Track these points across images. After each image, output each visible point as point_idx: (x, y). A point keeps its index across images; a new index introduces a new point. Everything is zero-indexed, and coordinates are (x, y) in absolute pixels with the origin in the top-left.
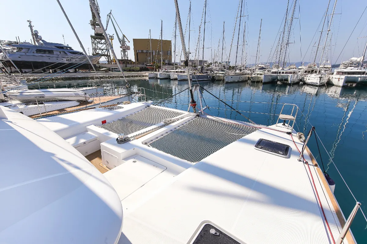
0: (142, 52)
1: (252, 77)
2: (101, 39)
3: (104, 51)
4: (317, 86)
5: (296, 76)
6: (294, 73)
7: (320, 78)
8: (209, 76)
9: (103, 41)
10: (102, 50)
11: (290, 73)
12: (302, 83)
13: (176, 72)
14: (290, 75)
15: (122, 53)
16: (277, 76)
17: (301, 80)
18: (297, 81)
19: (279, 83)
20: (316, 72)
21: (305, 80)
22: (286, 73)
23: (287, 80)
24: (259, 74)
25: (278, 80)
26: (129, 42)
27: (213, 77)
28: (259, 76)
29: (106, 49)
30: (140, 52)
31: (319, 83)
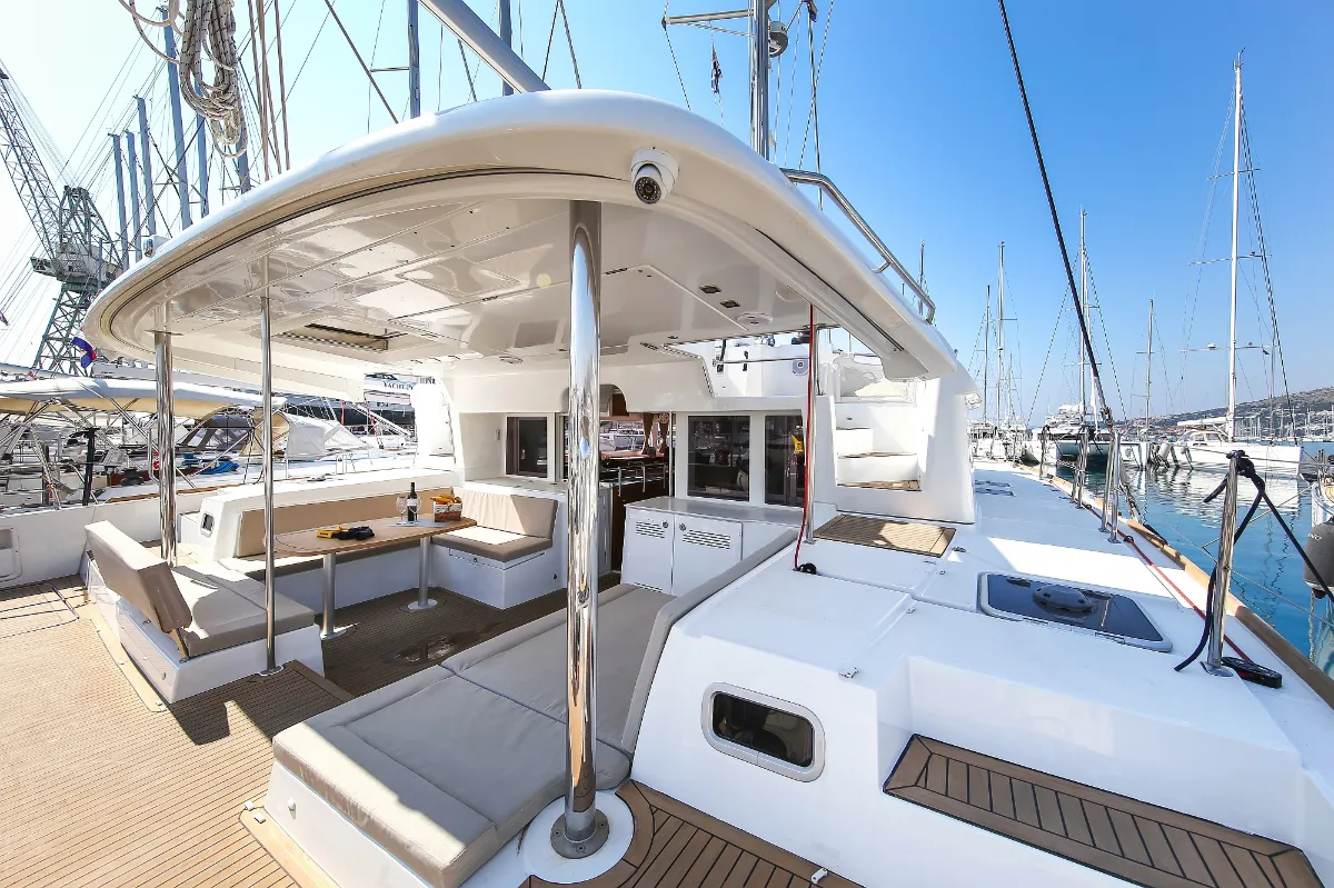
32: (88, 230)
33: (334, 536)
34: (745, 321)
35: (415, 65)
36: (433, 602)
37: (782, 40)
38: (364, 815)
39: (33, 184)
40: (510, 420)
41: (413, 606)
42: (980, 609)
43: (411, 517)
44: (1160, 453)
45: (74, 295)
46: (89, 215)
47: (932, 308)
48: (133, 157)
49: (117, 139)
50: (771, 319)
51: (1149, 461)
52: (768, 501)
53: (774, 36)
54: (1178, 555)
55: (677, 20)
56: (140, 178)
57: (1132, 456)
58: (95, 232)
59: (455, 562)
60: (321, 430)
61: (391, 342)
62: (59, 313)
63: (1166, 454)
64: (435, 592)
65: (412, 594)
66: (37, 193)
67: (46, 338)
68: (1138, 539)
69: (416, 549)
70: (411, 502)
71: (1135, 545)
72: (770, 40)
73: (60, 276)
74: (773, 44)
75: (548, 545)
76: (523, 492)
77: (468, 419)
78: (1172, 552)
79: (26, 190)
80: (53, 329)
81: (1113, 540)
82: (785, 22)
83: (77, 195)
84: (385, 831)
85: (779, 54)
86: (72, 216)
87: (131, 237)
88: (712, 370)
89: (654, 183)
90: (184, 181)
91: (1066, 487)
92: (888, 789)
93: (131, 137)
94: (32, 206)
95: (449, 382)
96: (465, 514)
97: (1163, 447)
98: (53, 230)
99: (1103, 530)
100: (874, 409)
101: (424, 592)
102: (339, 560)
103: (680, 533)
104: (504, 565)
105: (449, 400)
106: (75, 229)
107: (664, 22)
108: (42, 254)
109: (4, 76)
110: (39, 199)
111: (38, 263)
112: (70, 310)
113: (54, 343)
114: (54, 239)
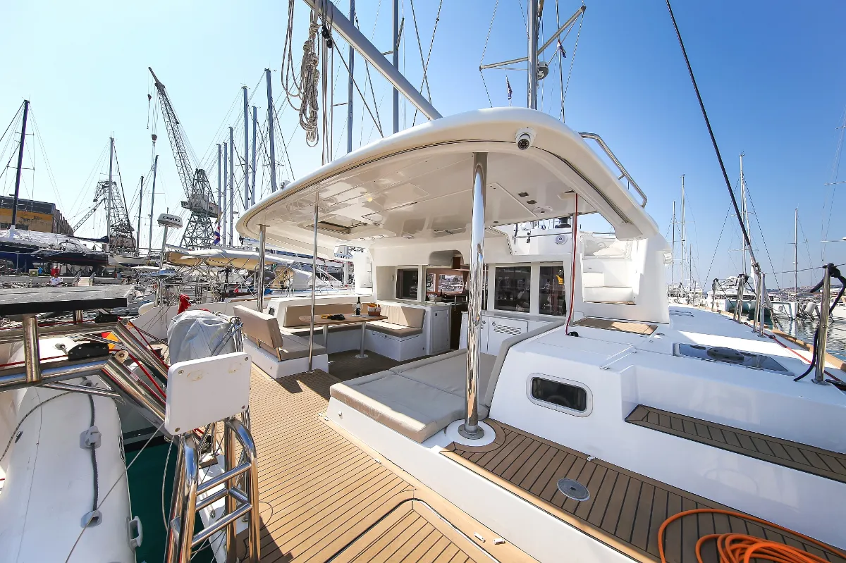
32: (203, 188)
33: (329, 318)
34: (538, 212)
35: (351, 102)
36: (366, 356)
37: (545, 70)
38: (378, 413)
39: (184, 168)
40: (399, 270)
41: (358, 356)
42: (674, 354)
43: (358, 313)
44: (806, 310)
45: (196, 217)
46: (203, 181)
47: (645, 199)
48: (226, 154)
49: (220, 146)
50: (551, 210)
51: (798, 315)
52: (540, 313)
53: (541, 69)
54: (805, 344)
55: (487, 66)
56: (228, 163)
57: (784, 311)
58: (206, 189)
59: (376, 338)
60: (307, 276)
61: (352, 230)
62: (190, 226)
63: (812, 310)
64: (366, 352)
65: (357, 352)
66: (185, 173)
67: (184, 237)
68: (777, 337)
69: (360, 330)
70: (358, 306)
71: (776, 340)
72: (540, 71)
73: (190, 209)
74: (541, 73)
75: (420, 332)
76: (406, 306)
77: (380, 269)
78: (802, 343)
79: (182, 172)
80: (187, 233)
81: (762, 336)
82: (547, 62)
83: (200, 172)
84: (389, 419)
85: (543, 77)
86: (198, 182)
87: (222, 190)
88: (512, 242)
89: (527, 141)
90: (247, 163)
91: (731, 316)
92: (626, 420)
93: (226, 144)
94: (183, 179)
95: (372, 251)
96: (382, 314)
97: (810, 305)
98: (190, 189)
99: (754, 331)
100: (605, 263)
101: (362, 352)
102: (330, 331)
103: (492, 327)
104: (400, 339)
105: (371, 260)
106: (198, 188)
107: (481, 69)
108: (186, 200)
109: (177, 123)
110: (186, 175)
111: (183, 204)
112: (194, 224)
113: (188, 240)
114: (190, 192)
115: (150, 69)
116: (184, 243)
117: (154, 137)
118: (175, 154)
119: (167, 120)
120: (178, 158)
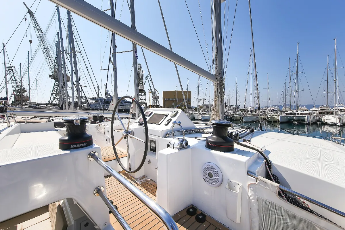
0: (169, 99)
1: (268, 118)
2: (142, 92)
3: (143, 100)
4: (338, 126)
5: (312, 117)
6: (309, 114)
7: (340, 119)
8: (228, 117)
9: (143, 94)
10: (142, 99)
11: (306, 114)
12: (320, 123)
13: (199, 114)
14: (306, 116)
15: (153, 101)
16: (293, 117)
17: (318, 121)
18: (314, 121)
19: (295, 122)
20: (332, 113)
21: (323, 120)
22: (301, 114)
23: (304, 120)
24: (274, 115)
25: (294, 120)
26: (158, 93)
27: (231, 117)
28: (274, 116)
29: (145, 99)
30: (167, 100)
31: (339, 123)
39: (49, 57)
45: (57, 83)
62: (54, 88)
67: (52, 93)
73: (54, 79)
80: (53, 91)
94: (49, 63)
98: (53, 68)
108: (51, 74)
109: (42, 32)
110: (50, 60)
111: (50, 76)
112: (56, 86)
113: (54, 95)
114: (53, 70)
115: (24, 3)
116: (52, 97)
117: (31, 41)
118: (43, 50)
119: (37, 31)
120: (45, 51)
